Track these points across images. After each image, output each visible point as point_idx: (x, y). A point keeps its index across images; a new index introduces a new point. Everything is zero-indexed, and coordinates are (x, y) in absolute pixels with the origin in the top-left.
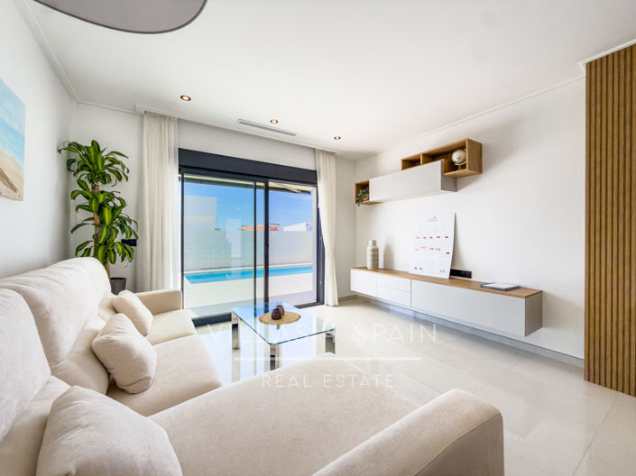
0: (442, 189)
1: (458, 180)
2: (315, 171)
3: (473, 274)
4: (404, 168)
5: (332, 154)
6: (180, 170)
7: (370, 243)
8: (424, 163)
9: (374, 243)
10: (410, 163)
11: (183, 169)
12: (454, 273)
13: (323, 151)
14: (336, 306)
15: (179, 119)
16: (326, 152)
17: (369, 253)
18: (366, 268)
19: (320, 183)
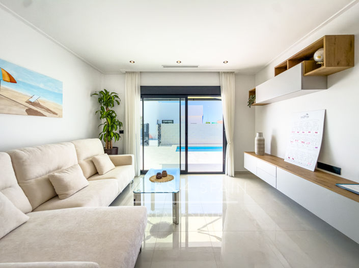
0: (303, 88)
1: (328, 76)
2: (220, 86)
3: (342, 172)
4: (276, 74)
5: (232, 73)
6: (141, 96)
7: (257, 134)
8: (290, 68)
9: (261, 135)
10: (281, 69)
11: (143, 96)
12: (321, 166)
13: (225, 73)
14: (232, 176)
15: (140, 72)
16: (227, 72)
17: (256, 142)
18: (254, 153)
19: (222, 94)
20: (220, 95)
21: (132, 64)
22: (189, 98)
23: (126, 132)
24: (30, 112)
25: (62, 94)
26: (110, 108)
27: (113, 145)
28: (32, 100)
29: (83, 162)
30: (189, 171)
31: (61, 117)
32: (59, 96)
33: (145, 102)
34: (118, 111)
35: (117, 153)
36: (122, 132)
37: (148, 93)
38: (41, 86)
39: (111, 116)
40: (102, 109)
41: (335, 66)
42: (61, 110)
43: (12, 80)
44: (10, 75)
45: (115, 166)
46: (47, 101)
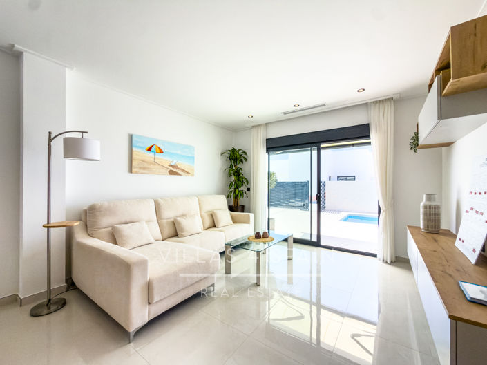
0: (441, 117)
2: (368, 124)
5: (389, 100)
6: (267, 150)
7: (424, 197)
9: (430, 198)
11: (271, 149)
13: (375, 103)
14: (387, 263)
15: (266, 124)
16: (380, 101)
17: (422, 210)
18: (420, 227)
19: (372, 134)
20: (368, 136)
21: (251, 118)
22: (322, 146)
23: (251, 190)
24: (171, 172)
25: (193, 158)
26: (238, 166)
27: (240, 203)
28: (173, 164)
29: (203, 213)
30: (322, 243)
31: (193, 175)
32: (192, 158)
33: (271, 156)
34: (244, 168)
35: (243, 211)
36: (249, 190)
37: (274, 145)
38: (179, 152)
39: (238, 173)
40: (231, 167)
41: (479, 73)
42: (193, 170)
43: (161, 152)
44: (160, 149)
45: (234, 223)
46: (182, 164)
